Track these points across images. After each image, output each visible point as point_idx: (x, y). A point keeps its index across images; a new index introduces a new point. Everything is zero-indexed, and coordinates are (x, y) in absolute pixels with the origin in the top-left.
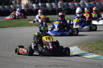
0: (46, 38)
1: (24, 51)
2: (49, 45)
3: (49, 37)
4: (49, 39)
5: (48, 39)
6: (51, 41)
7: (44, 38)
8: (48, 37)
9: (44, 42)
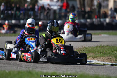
0: (56, 40)
1: (28, 56)
2: (61, 49)
3: (61, 39)
4: (61, 41)
5: (58, 41)
6: (63, 44)
7: (54, 41)
8: (58, 39)
9: (53, 45)
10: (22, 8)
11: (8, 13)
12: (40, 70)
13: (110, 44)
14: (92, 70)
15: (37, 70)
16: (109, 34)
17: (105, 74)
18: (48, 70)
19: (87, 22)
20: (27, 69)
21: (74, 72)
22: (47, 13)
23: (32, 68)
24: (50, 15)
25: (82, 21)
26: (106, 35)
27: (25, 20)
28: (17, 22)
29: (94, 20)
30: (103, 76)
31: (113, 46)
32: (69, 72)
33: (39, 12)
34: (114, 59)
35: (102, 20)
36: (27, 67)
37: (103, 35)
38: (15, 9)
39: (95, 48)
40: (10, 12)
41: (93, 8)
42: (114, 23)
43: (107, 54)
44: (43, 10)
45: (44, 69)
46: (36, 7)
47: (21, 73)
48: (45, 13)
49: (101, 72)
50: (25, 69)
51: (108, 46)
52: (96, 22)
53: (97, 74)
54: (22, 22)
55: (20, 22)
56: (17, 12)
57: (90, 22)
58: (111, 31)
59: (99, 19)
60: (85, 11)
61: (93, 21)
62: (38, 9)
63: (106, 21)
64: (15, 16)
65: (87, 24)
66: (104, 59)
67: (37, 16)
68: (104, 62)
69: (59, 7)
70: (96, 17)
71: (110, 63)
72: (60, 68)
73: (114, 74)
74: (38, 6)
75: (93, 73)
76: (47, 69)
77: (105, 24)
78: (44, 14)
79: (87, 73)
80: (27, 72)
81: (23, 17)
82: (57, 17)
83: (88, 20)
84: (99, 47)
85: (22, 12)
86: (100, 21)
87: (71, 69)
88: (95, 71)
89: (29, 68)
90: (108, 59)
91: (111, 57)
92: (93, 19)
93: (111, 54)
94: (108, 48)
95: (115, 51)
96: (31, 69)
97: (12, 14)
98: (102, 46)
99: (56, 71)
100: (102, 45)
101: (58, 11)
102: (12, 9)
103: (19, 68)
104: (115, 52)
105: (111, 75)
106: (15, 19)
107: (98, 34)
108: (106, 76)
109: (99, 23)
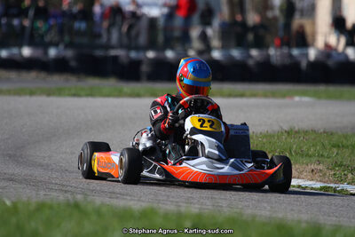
10: (52, 10)
11: (9, 25)
12: (107, 200)
13: (319, 125)
14: (265, 205)
15: (98, 201)
16: (317, 96)
17: (304, 217)
18: (132, 200)
19: (250, 57)
20: (69, 196)
21: (210, 207)
22: (130, 27)
23: (83, 193)
24: (137, 35)
25: (236, 53)
26: (306, 99)
27: (61, 47)
28: (39, 53)
29: (272, 52)
30: (299, 222)
31: (329, 134)
32: (195, 209)
33: (105, 24)
34: (333, 173)
35: (295, 52)
36: (66, 192)
37: (297, 99)
38: (31, 13)
39: (273, 136)
40: (16, 22)
41: (270, 14)
42: (330, 63)
43: (310, 157)
44: (118, 19)
45: (117, 198)
46: (97, 9)
47: (51, 207)
48: (125, 28)
49: (292, 210)
50: (62, 197)
51: (314, 131)
52: (278, 58)
53: (280, 215)
54: (52, 52)
55: (46, 53)
56: (39, 24)
57: (258, 59)
58: (322, 88)
59: (285, 50)
60: (244, 24)
61: (269, 56)
62: (104, 16)
63: (306, 55)
64: (32, 36)
65: (251, 62)
66: (301, 173)
67: (99, 36)
68: (300, 180)
69: (165, 10)
70: (277, 41)
71: (318, 185)
72: (168, 196)
73: (329, 216)
74: (102, 5)
75: (268, 213)
76: (129, 198)
77: (304, 64)
78: (120, 29)
79: (249, 211)
80: (68, 204)
81: (56, 39)
82: (161, 38)
83: (254, 52)
84: (286, 134)
85: (52, 22)
86: (291, 56)
87: (202, 201)
88: (272, 207)
89: (72, 193)
90: (313, 171)
91: (321, 167)
92: (268, 47)
93: (322, 156)
94: (313, 137)
95: (334, 146)
96: (79, 197)
97: (23, 28)
98: (296, 132)
99: (155, 205)
100: (296, 129)
101: (161, 23)
102: (23, 13)
103: (42, 193)
104: (335, 150)
105: (322, 219)
106: (31, 44)
107: (284, 96)
108: (307, 222)
109: (287, 61)
